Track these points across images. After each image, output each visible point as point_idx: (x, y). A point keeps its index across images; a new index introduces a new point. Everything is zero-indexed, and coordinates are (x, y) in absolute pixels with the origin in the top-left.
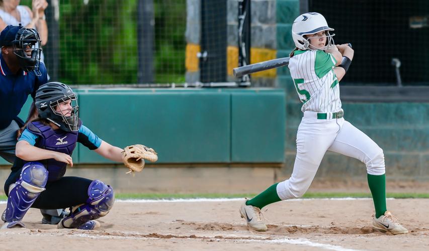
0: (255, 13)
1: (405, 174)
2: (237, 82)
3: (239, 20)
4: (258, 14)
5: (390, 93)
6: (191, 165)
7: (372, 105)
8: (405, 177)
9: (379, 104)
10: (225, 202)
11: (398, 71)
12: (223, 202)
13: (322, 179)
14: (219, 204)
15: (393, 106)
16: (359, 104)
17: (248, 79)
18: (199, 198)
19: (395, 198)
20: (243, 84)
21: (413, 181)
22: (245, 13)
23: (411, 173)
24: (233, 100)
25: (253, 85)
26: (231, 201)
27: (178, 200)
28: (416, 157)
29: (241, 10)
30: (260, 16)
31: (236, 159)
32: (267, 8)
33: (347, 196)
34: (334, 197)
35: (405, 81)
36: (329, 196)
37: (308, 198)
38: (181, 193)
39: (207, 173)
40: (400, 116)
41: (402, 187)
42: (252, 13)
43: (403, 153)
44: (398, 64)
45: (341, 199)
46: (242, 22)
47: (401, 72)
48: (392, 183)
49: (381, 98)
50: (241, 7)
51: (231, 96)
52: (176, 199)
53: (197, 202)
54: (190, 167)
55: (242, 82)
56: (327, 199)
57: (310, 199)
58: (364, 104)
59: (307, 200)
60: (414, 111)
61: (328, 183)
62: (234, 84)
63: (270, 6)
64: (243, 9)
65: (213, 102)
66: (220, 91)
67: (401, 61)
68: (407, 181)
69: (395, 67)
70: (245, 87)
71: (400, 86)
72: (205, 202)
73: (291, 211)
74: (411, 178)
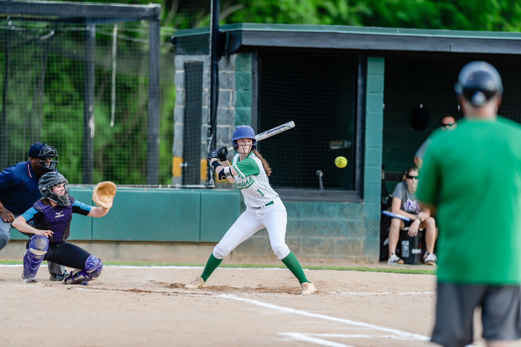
0: (220, 136)
1: (324, 253)
2: (205, 185)
3: (208, 140)
4: (222, 136)
5: (314, 195)
6: (171, 243)
7: (301, 203)
8: (324, 255)
9: (306, 203)
10: (189, 269)
11: (321, 180)
12: (187, 269)
13: (264, 255)
14: (184, 271)
15: (316, 204)
16: (292, 202)
17: (213, 183)
18: (170, 266)
19: (310, 269)
20: (209, 186)
21: (329, 258)
22: (212, 136)
23: (328, 252)
24: (202, 197)
25: (217, 187)
26: (193, 269)
27: (156, 267)
28: (332, 241)
29: (209, 134)
30: (224, 138)
31: (204, 239)
32: (228, 133)
33: (275, 267)
34: (266, 268)
35: (326, 186)
36: (263, 267)
37: (248, 268)
38: (164, 263)
39: (183, 249)
40: (322, 212)
41: (321, 262)
42: (218, 136)
43: (323, 238)
44: (321, 175)
45: (271, 269)
46: (210, 142)
47: (323, 180)
48: (314, 259)
49: (308, 198)
50: (209, 131)
51: (201, 195)
52: (154, 266)
53: (169, 269)
54: (170, 245)
55: (209, 184)
56: (261, 269)
57: (249, 269)
58: (296, 203)
59: (247, 269)
60: (331, 209)
61: (269, 258)
62: (203, 186)
63: (230, 131)
64: (211, 133)
65: (188, 199)
66: (193, 190)
67: (323, 172)
68: (325, 258)
69: (318, 176)
70: (211, 188)
71: (322, 190)
72: (174, 269)
73: (233, 276)
74: (328, 256)
